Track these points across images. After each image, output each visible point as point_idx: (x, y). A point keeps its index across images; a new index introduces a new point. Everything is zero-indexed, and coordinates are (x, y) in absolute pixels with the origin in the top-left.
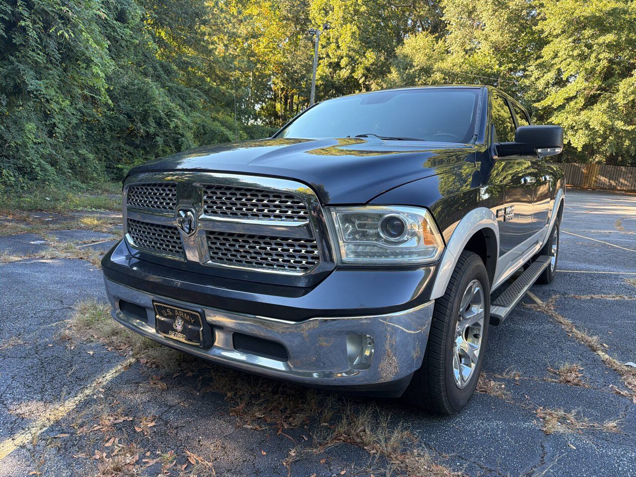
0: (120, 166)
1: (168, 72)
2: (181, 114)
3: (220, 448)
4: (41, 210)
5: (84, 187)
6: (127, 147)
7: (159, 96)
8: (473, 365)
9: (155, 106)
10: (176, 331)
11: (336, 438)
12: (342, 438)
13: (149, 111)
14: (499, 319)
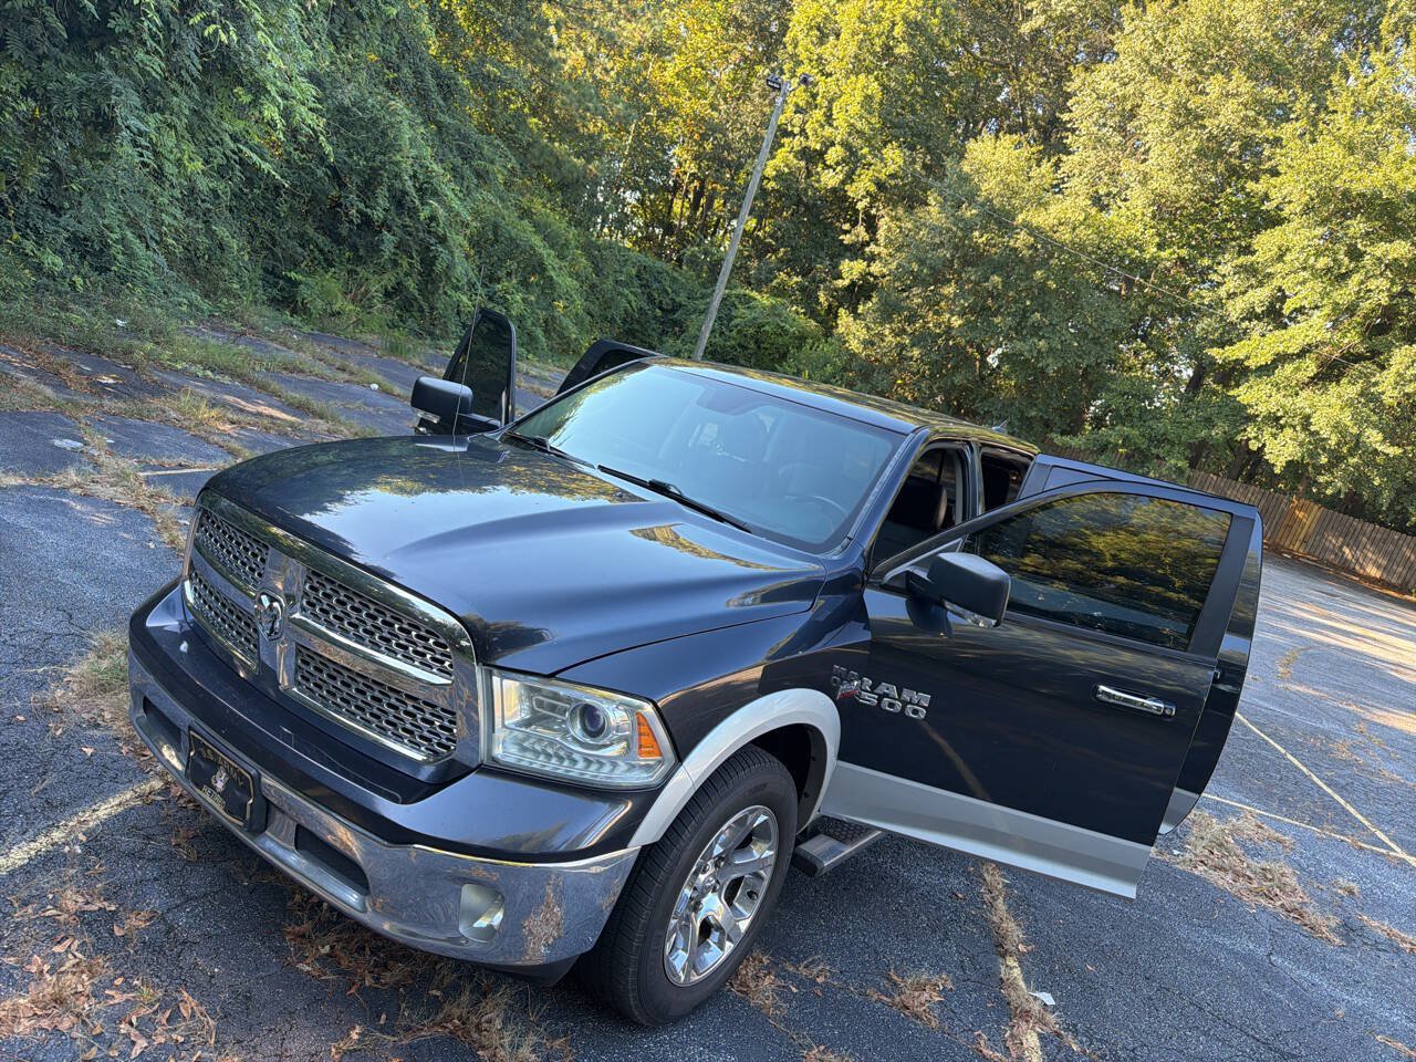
0: (293, 275)
1: (447, 88)
2: (448, 187)
3: (240, 997)
4: (98, 352)
5: (205, 307)
6: (321, 239)
7: (412, 141)
8: (729, 946)
9: (397, 164)
10: (214, 788)
11: (439, 1024)
12: (449, 1025)
13: (382, 172)
14: (816, 868)
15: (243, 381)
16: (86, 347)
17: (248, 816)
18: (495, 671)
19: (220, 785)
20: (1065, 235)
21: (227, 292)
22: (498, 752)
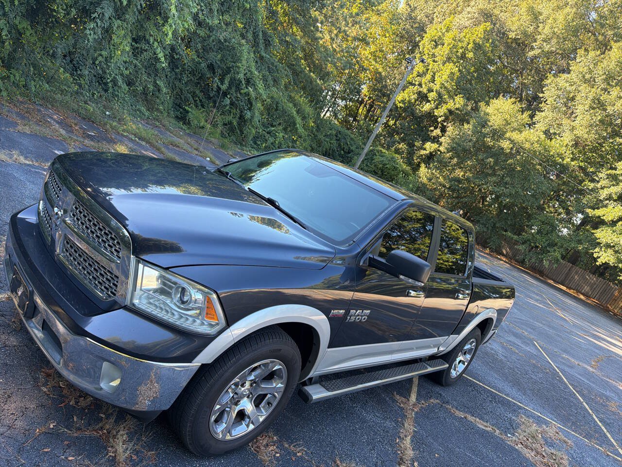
0: (187, 108)
2: (260, 85)
3: (6, 395)
4: (93, 122)
5: (147, 114)
6: (201, 95)
8: (252, 427)
9: (239, 67)
10: (17, 294)
11: (96, 431)
14: (309, 399)
15: (151, 145)
16: (89, 119)
17: (25, 310)
18: (141, 261)
19: (20, 293)
20: (527, 146)
21: (158, 110)
22: (136, 301)
